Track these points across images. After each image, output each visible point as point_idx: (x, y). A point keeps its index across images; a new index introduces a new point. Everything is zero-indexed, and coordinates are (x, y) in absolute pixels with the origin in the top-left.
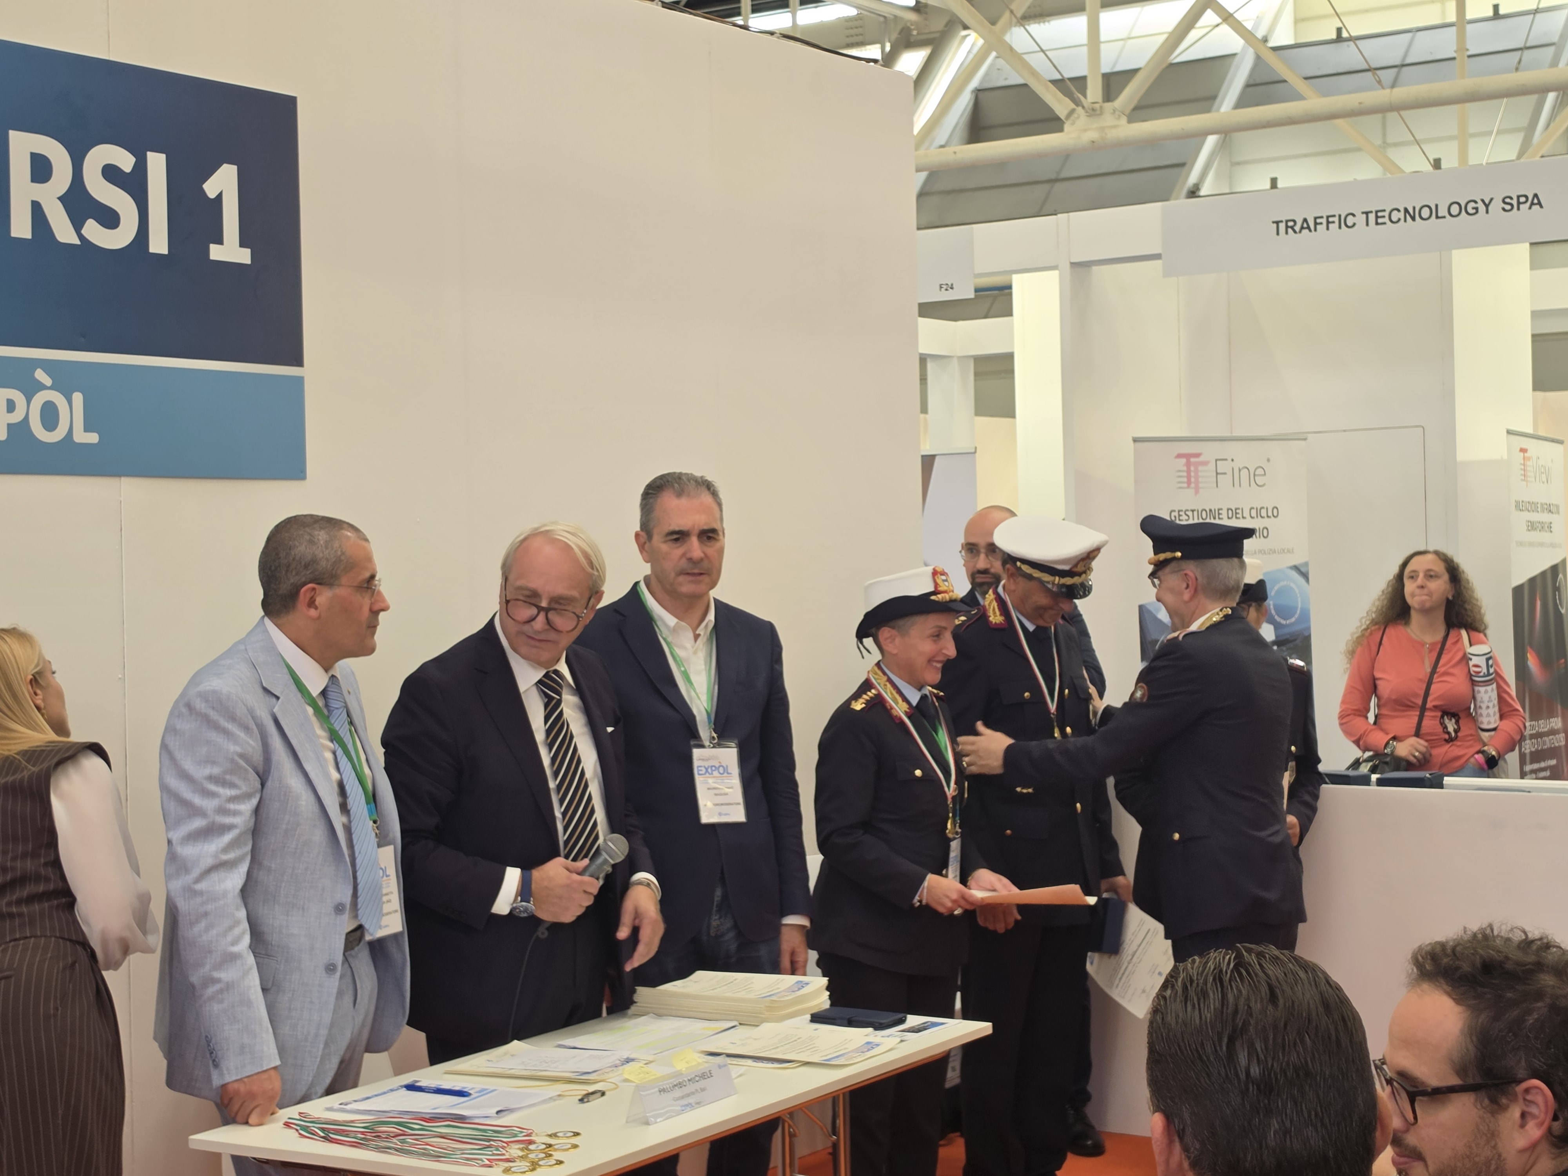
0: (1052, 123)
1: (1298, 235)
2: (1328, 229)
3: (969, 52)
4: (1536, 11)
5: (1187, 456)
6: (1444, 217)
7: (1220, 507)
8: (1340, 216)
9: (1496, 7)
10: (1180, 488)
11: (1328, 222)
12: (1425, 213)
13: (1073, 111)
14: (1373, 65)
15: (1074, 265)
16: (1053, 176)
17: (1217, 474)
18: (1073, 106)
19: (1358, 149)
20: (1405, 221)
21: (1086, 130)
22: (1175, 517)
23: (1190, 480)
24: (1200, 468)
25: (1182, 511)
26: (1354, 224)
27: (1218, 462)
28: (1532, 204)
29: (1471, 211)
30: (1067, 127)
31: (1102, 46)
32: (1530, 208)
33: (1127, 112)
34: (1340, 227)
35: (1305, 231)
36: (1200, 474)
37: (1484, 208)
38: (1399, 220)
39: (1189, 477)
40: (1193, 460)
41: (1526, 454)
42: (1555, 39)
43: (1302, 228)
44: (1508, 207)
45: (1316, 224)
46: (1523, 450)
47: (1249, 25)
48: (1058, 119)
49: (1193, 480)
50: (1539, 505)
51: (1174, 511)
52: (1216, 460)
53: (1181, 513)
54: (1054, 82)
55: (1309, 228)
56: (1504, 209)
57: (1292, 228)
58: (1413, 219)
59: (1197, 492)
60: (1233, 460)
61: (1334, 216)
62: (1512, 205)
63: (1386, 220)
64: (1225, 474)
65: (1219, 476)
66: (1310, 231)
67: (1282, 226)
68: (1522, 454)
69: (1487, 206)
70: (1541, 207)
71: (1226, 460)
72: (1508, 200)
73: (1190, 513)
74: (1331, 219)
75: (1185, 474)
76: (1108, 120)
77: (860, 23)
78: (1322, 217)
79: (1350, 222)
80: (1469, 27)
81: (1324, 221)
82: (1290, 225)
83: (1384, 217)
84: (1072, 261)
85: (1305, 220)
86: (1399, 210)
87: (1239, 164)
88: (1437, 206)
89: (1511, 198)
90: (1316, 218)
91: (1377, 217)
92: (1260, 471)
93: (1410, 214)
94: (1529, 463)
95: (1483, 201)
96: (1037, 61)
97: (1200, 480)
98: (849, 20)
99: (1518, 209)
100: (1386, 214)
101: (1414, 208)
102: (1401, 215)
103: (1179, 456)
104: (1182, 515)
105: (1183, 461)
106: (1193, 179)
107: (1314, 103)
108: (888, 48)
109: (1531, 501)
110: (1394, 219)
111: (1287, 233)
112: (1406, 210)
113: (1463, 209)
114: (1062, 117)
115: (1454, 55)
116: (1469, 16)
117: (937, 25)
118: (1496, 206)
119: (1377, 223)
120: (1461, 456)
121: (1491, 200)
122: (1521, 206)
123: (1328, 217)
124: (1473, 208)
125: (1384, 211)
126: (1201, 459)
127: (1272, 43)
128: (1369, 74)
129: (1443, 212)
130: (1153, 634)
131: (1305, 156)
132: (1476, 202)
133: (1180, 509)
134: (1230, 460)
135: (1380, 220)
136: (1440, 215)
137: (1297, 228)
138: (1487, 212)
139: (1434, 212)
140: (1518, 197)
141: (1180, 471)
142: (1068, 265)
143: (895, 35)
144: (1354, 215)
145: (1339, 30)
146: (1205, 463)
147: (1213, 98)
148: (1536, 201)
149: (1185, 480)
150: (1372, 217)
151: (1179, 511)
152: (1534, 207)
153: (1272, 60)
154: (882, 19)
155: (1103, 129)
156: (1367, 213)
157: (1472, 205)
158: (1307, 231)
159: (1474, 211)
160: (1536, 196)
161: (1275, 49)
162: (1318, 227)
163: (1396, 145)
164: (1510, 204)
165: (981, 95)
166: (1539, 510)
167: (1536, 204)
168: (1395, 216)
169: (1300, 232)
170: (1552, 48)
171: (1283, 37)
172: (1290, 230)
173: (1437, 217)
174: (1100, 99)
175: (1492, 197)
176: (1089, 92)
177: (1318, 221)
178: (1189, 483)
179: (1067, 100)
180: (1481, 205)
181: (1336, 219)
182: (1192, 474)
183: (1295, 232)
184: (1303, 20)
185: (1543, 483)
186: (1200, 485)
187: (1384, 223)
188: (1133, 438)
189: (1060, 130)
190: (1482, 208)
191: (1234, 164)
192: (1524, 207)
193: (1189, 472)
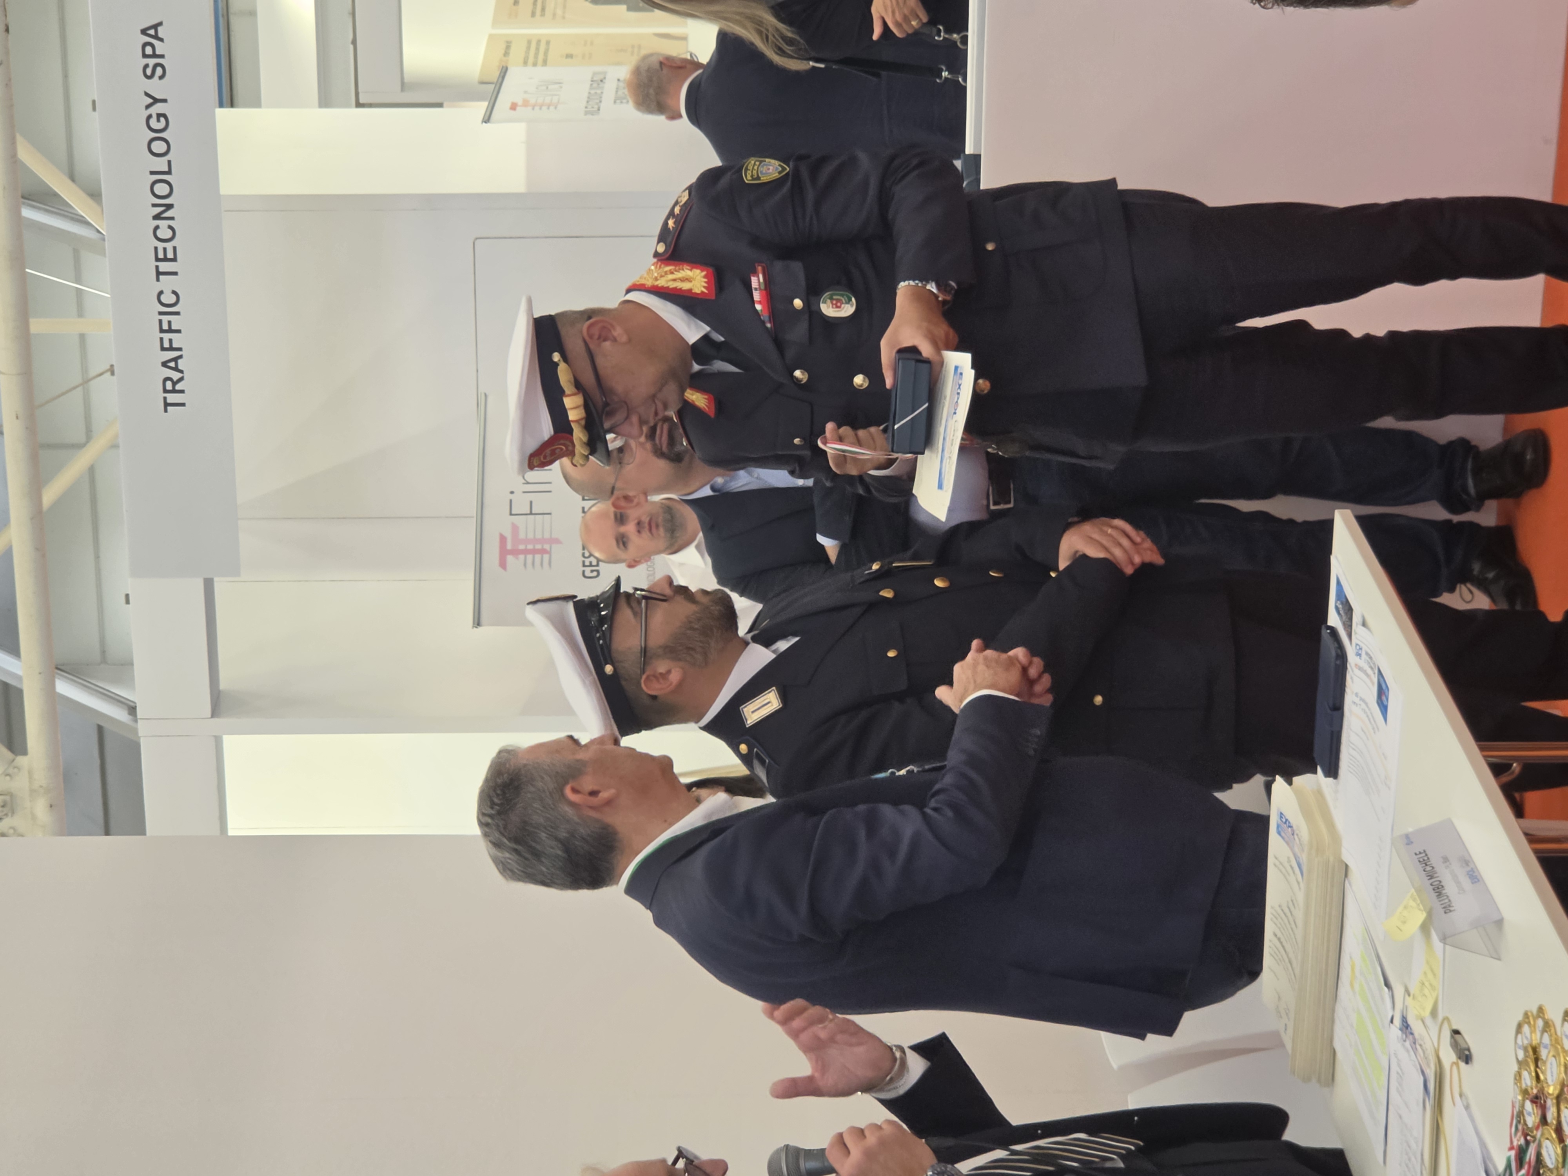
1: (186, 376)
2: (179, 331)
5: (504, 552)
6: (169, 162)
7: (581, 510)
8: (161, 313)
10: (550, 564)
11: (170, 331)
12: (162, 189)
15: (216, 711)
17: (531, 514)
19: (91, 473)
20: (172, 218)
22: (592, 571)
23: (539, 550)
24: (522, 535)
25: (584, 562)
26: (174, 292)
27: (513, 512)
28: (156, 37)
29: (162, 124)
32: (161, 40)
34: (178, 313)
35: (181, 364)
36: (530, 536)
37: (159, 105)
38: (170, 227)
39: (534, 552)
40: (509, 546)
41: (520, 102)
43: (176, 369)
44: (159, 71)
45: (171, 348)
46: (514, 107)
49: (538, 547)
50: (593, 92)
51: (584, 572)
52: (511, 514)
53: (587, 563)
55: (175, 360)
56: (161, 77)
57: (174, 383)
58: (169, 207)
59: (557, 541)
60: (512, 493)
61: (160, 321)
62: (156, 65)
63: (169, 246)
64: (531, 503)
65: (533, 512)
66: (181, 357)
67: (172, 398)
68: (518, 108)
69: (156, 101)
70: (160, 24)
71: (511, 501)
72: (149, 72)
74: (165, 327)
75: (530, 557)
78: (161, 339)
79: (173, 299)
81: (167, 337)
82: (172, 386)
83: (165, 250)
85: (165, 364)
86: (157, 228)
88: (152, 173)
89: (146, 66)
90: (163, 349)
91: (165, 259)
93: (163, 212)
94: (532, 101)
95: (148, 107)
97: (539, 536)
99: (162, 56)
100: (161, 245)
101: (154, 205)
102: (163, 224)
103: (503, 564)
104: (591, 562)
105: (510, 558)
109: (586, 99)
110: (169, 234)
111: (182, 392)
112: (157, 217)
113: (158, 135)
118: (156, 87)
119: (174, 260)
120: (521, 189)
121: (147, 94)
122: (158, 52)
123: (162, 331)
124: (158, 121)
125: (156, 249)
126: (508, 535)
129: (161, 164)
132: (149, 117)
133: (581, 564)
134: (511, 497)
135: (170, 255)
136: (166, 169)
137: (176, 376)
138: (165, 101)
139: (162, 176)
140: (145, 56)
141: (525, 565)
142: (216, 720)
144: (161, 293)
146: (515, 529)
148: (152, 31)
149: (538, 557)
150: (164, 267)
151: (584, 566)
152: (160, 35)
155: (33, 792)
156: (159, 273)
157: (153, 122)
158: (180, 361)
159: (162, 119)
160: (144, 32)
162: (174, 346)
164: (154, 69)
166: (599, 91)
167: (156, 32)
168: (164, 233)
169: (181, 372)
172: (178, 387)
173: (169, 172)
175: (143, 93)
177: (166, 345)
178: (543, 551)
180: (155, 110)
181: (165, 319)
182: (530, 547)
183: (181, 379)
185: (561, 87)
186: (547, 536)
187: (175, 248)
188: (473, 627)
190: (159, 108)
191: (104, 660)
192: (160, 48)
193: (526, 552)
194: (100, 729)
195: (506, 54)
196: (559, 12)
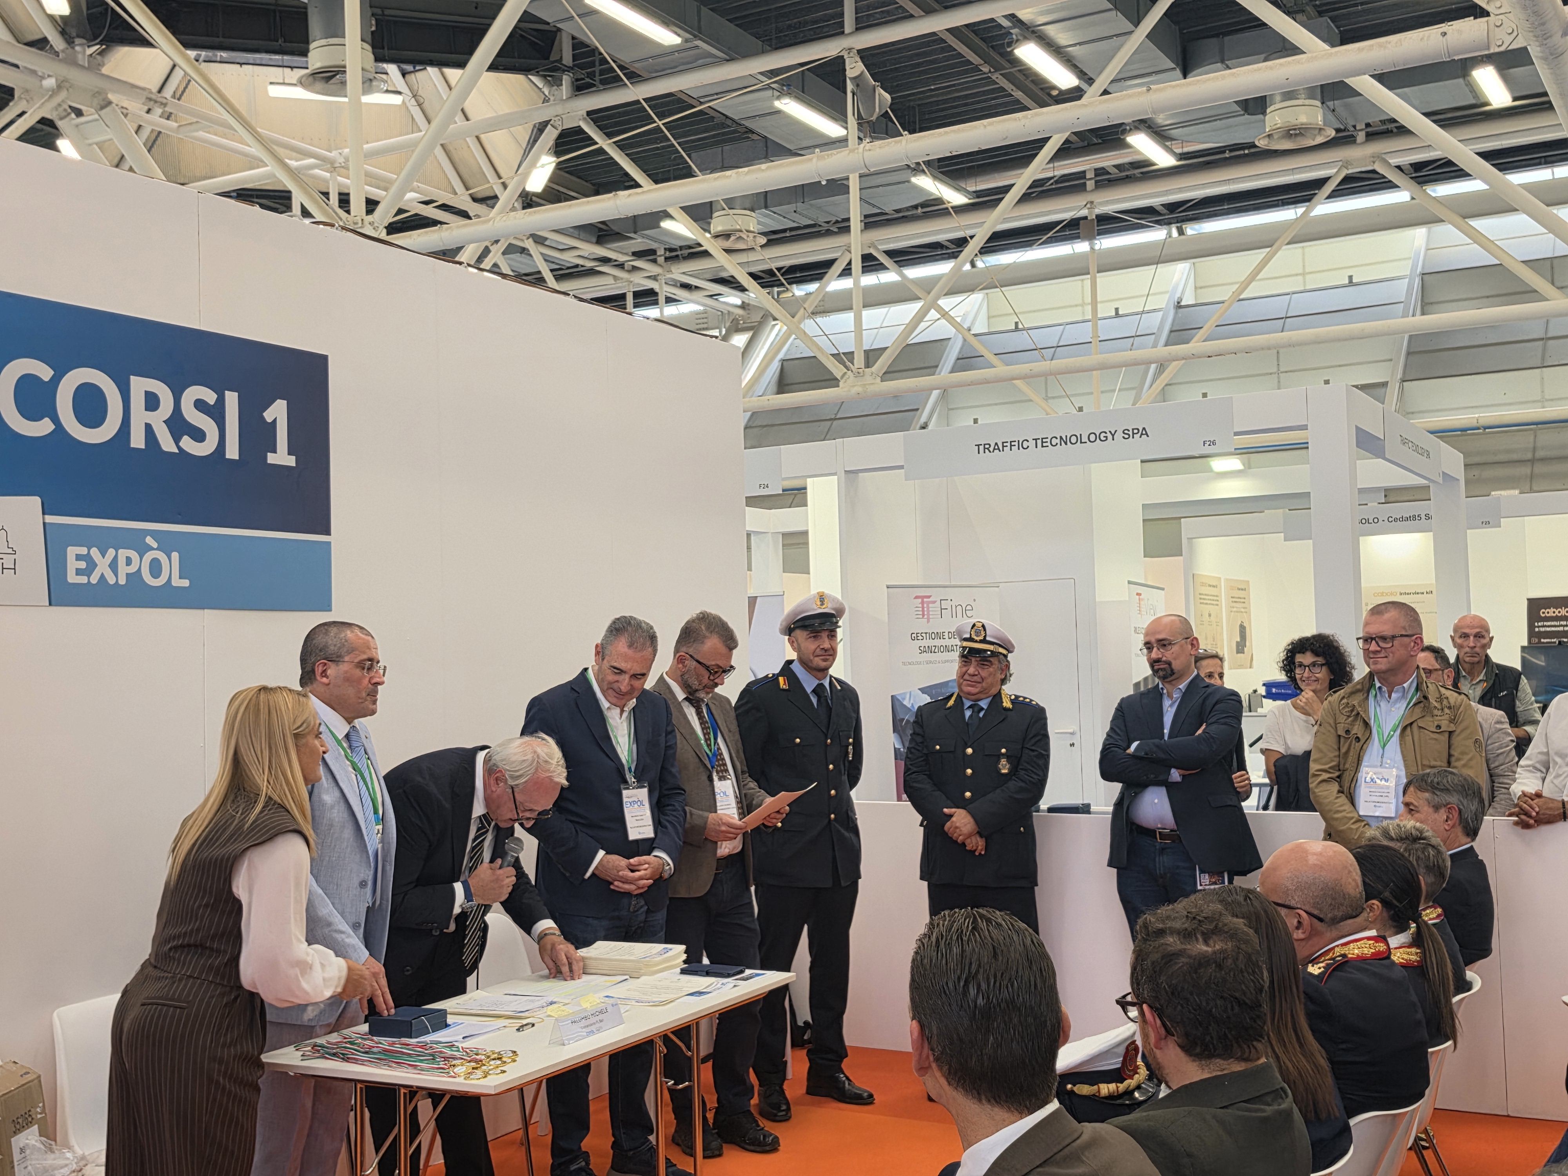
0: (832, 381)
1: (992, 454)
2: (1011, 449)
3: (777, 335)
4: (1143, 312)
5: (922, 597)
6: (1086, 443)
7: (944, 631)
8: (1019, 441)
9: (1117, 310)
10: (918, 618)
11: (1011, 446)
12: (1074, 440)
13: (845, 373)
14: (1039, 347)
15: (847, 472)
16: (833, 417)
17: (941, 609)
18: (845, 370)
19: (1031, 401)
20: (1061, 445)
21: (853, 386)
22: (915, 637)
23: (924, 613)
24: (930, 605)
26: (1028, 447)
27: (942, 601)
28: (1142, 434)
29: (1103, 438)
30: (841, 384)
31: (864, 332)
32: (1140, 437)
33: (881, 375)
34: (1019, 449)
36: (931, 609)
38: (1057, 444)
39: (923, 611)
40: (925, 600)
41: (1141, 597)
42: (1155, 331)
43: (994, 449)
44: (1126, 436)
45: (1003, 446)
46: (1139, 594)
47: (958, 320)
48: (837, 379)
51: (914, 634)
53: (918, 635)
54: (833, 355)
55: (999, 449)
56: (1124, 438)
58: (1066, 444)
59: (928, 621)
60: (952, 600)
61: (1015, 441)
63: (1048, 444)
64: (947, 609)
65: (943, 610)
66: (1000, 451)
67: (981, 448)
68: (1138, 596)
69: (1113, 435)
70: (1148, 436)
71: (947, 600)
72: (1126, 432)
73: (924, 635)
74: (1013, 444)
75: (921, 609)
76: (868, 379)
77: (705, 315)
78: (1007, 442)
79: (1025, 446)
80: (1099, 322)
81: (1008, 444)
82: (987, 447)
83: (1047, 442)
84: (846, 469)
85: (996, 444)
86: (1056, 438)
87: (953, 409)
88: (1081, 435)
89: (1128, 430)
90: (1003, 443)
91: (1042, 442)
92: (969, 608)
93: (1064, 441)
94: (1142, 603)
95: (1110, 432)
96: (822, 341)
97: (931, 613)
98: (697, 313)
99: (1133, 437)
100: (1048, 440)
101: (1066, 436)
102: (1058, 441)
103: (916, 597)
104: (919, 637)
105: (920, 600)
106: (923, 419)
107: (1001, 369)
108: (724, 332)
111: (985, 452)
112: (1061, 438)
113: (1098, 437)
114: (839, 378)
115: (1091, 340)
116: (1099, 316)
117: (756, 317)
118: (1119, 435)
119: (1043, 446)
120: (1097, 599)
121: (1116, 431)
122: (1135, 436)
123: (1011, 442)
125: (1047, 438)
126: (931, 599)
127: (972, 332)
128: (1037, 352)
129: (1085, 439)
130: (900, 716)
131: (996, 404)
132: (1106, 433)
133: (918, 632)
134: (950, 600)
135: (1044, 444)
136: (1083, 441)
137: (991, 449)
138: (1113, 439)
139: (1079, 439)
140: (1133, 429)
141: (918, 608)
142: (844, 472)
143: (728, 324)
144: (1028, 441)
145: (1016, 323)
146: (934, 602)
147: (937, 367)
148: (1144, 432)
149: (921, 613)
150: (1039, 442)
152: (1143, 436)
153: (973, 341)
154: (720, 313)
155: (865, 385)
156: (1036, 440)
157: (1103, 434)
158: (998, 451)
159: (1105, 438)
160: (1144, 429)
161: (975, 335)
162: (1005, 448)
163: (1053, 398)
164: (1128, 434)
165: (785, 363)
167: (1144, 434)
168: (1054, 441)
169: (993, 451)
170: (1153, 336)
171: (980, 327)
172: (987, 450)
173: (1081, 442)
174: (863, 366)
175: (1116, 429)
176: (855, 361)
177: (1005, 444)
178: (923, 615)
179: (842, 366)
180: (1109, 435)
181: (1016, 443)
182: (926, 609)
183: (990, 451)
184: (993, 317)
185: (1152, 615)
186: (931, 617)
187: (1048, 446)
188: (887, 585)
189: (838, 386)
190: (1110, 436)
191: (949, 409)
192: (1137, 436)
193: (923, 608)
194: (917, 410)
195: (1210, 586)
196: (1235, 609)
